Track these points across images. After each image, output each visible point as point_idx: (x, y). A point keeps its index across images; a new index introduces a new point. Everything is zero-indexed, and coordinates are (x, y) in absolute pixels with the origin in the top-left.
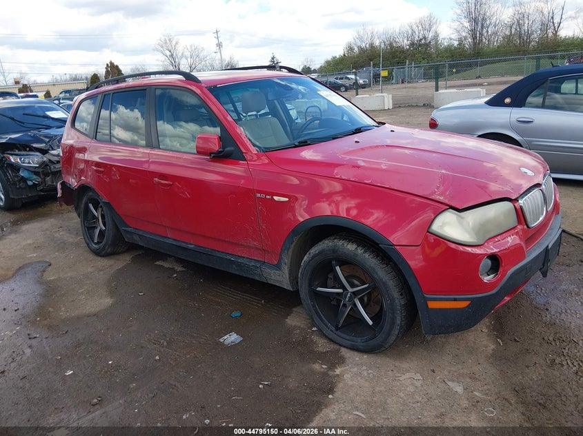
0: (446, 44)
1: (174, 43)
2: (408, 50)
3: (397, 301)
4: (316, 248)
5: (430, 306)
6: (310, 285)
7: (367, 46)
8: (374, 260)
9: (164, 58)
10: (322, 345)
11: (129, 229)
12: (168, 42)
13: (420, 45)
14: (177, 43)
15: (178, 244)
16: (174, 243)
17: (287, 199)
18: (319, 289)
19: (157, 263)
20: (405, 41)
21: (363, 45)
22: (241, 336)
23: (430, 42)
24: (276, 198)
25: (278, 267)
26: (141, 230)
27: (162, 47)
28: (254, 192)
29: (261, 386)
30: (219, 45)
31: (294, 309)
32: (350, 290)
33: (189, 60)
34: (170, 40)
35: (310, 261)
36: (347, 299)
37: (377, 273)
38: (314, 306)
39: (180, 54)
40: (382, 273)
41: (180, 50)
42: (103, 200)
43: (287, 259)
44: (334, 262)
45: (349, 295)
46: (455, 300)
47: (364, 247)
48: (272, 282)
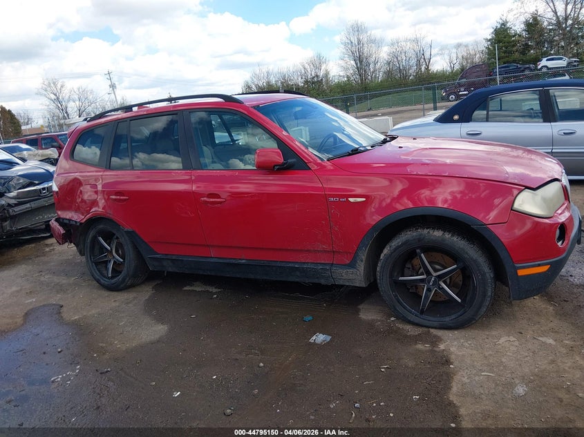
0: (336, 81)
1: (59, 86)
2: (303, 87)
3: (488, 275)
4: (398, 240)
5: (519, 275)
6: (391, 276)
7: (265, 84)
8: (462, 242)
9: (47, 102)
10: (411, 330)
11: (158, 256)
12: (52, 85)
13: (313, 83)
14: (62, 86)
15: (228, 261)
16: (221, 261)
17: (364, 199)
18: (401, 278)
19: (185, 288)
20: (300, 79)
21: (261, 84)
22: (330, 335)
23: (322, 80)
24: (351, 200)
25: (352, 265)
26: (173, 255)
27: (46, 90)
28: (326, 197)
29: (383, 370)
30: (113, 86)
31: (360, 307)
32: (434, 274)
33: (77, 103)
34: (54, 83)
35: (392, 253)
36: (431, 284)
37: (467, 253)
38: (396, 296)
39: (67, 97)
40: (472, 252)
41: (65, 94)
42: (126, 230)
43: (363, 255)
44: (418, 251)
45: (433, 279)
46: (539, 265)
47: (449, 232)
48: (341, 283)
